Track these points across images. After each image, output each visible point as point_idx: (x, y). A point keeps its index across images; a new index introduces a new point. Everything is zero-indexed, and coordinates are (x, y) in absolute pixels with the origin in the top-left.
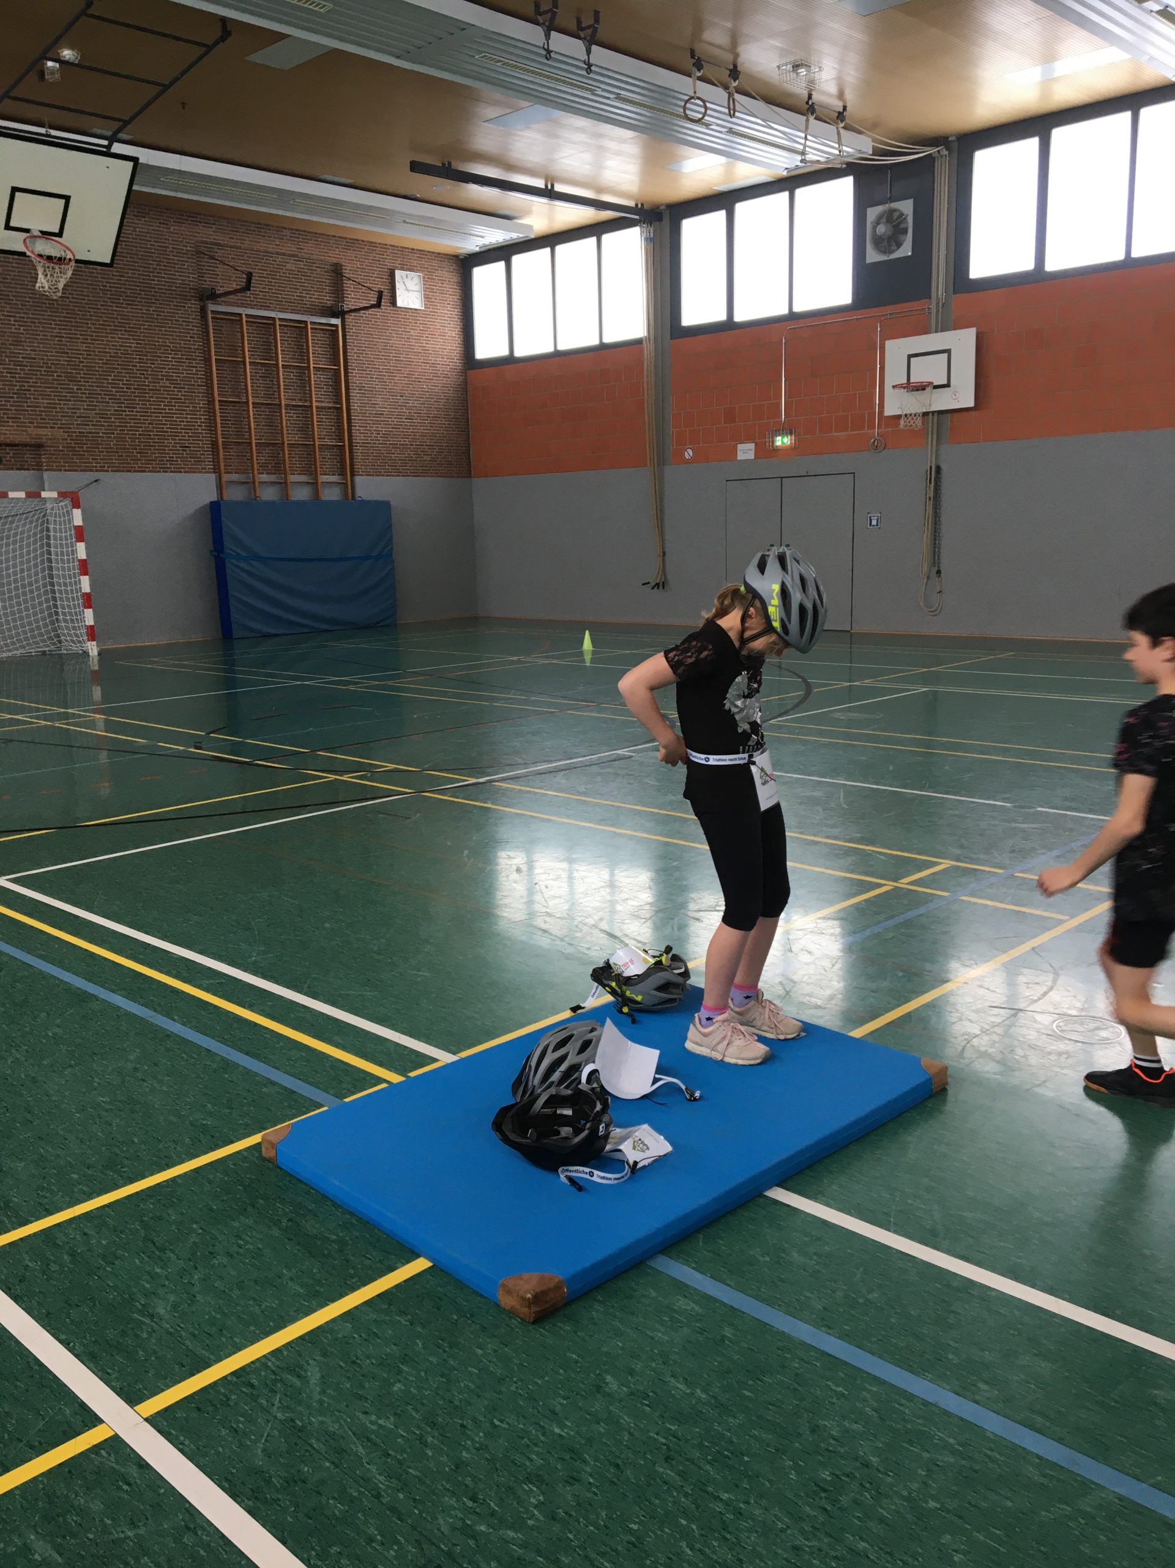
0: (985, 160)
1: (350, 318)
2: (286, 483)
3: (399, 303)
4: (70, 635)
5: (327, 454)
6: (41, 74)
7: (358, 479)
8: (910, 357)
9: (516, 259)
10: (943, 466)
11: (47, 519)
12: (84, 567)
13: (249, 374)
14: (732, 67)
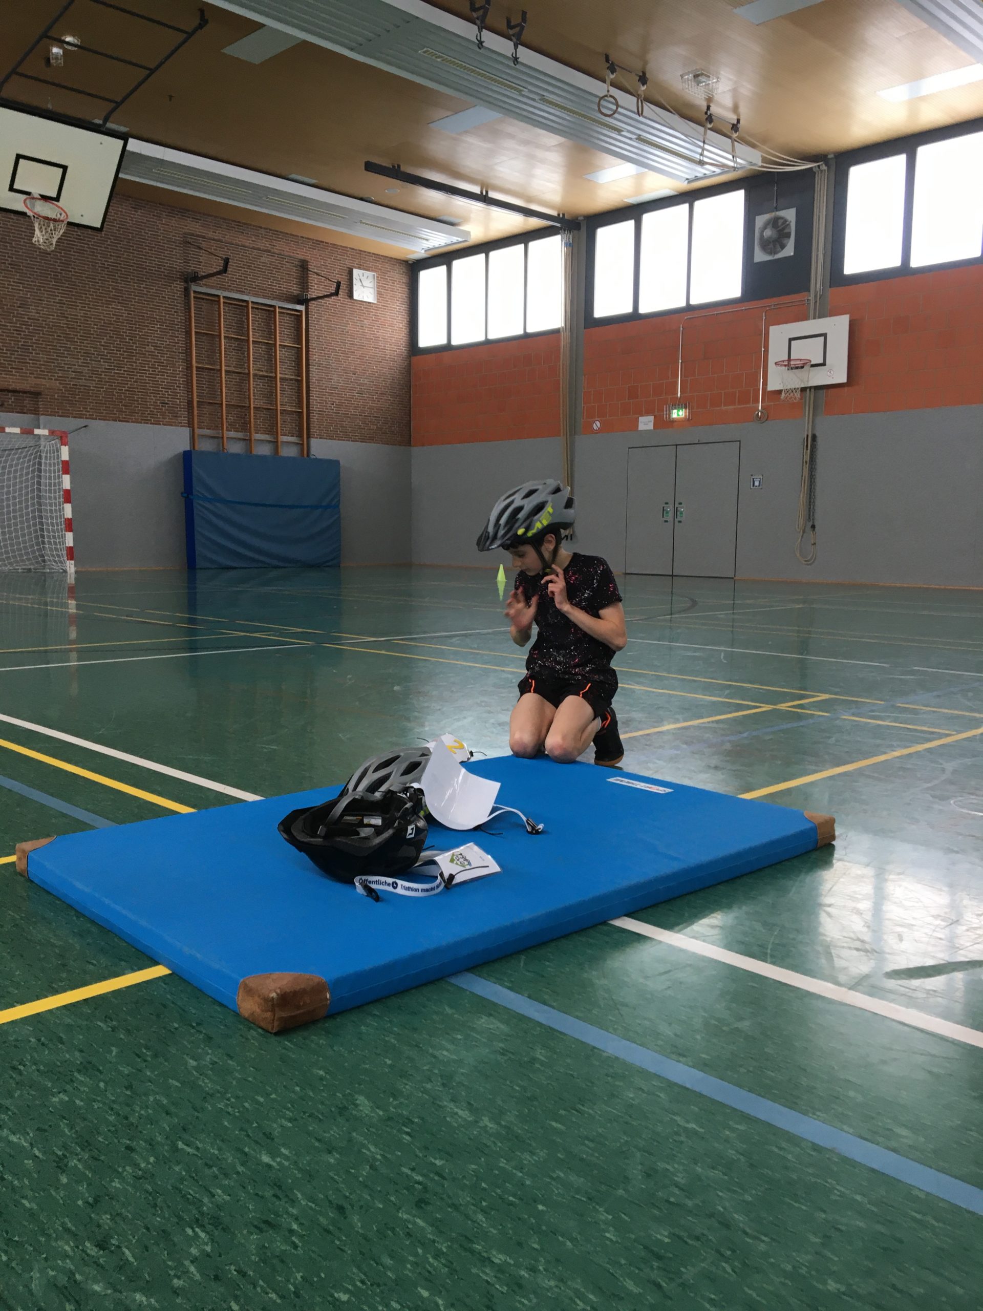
0: (858, 175)
1: (313, 305)
2: (250, 440)
3: (356, 297)
4: (53, 556)
5: (288, 418)
6: (48, 60)
7: (314, 442)
8: (790, 340)
9: (456, 264)
10: (817, 434)
11: (40, 455)
12: (68, 496)
13: (223, 347)
14: (641, 74)
